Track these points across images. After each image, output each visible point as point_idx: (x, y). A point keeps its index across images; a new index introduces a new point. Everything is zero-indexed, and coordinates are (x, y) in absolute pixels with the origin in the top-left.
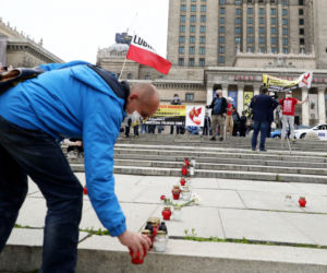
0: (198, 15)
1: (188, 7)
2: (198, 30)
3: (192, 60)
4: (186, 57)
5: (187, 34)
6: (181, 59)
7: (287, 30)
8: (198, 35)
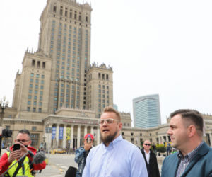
0: (40, 85)
1: (35, 81)
2: (39, 93)
3: (34, 108)
4: (32, 107)
5: (33, 94)
6: (29, 108)
7: (79, 97)
8: (39, 96)
